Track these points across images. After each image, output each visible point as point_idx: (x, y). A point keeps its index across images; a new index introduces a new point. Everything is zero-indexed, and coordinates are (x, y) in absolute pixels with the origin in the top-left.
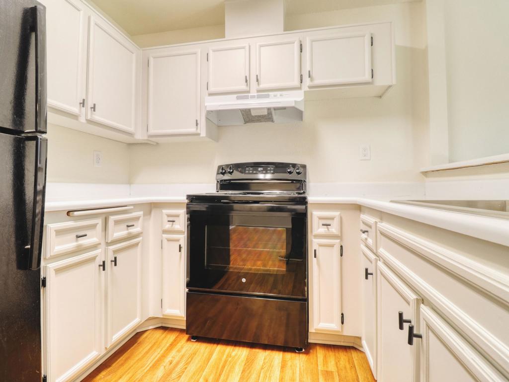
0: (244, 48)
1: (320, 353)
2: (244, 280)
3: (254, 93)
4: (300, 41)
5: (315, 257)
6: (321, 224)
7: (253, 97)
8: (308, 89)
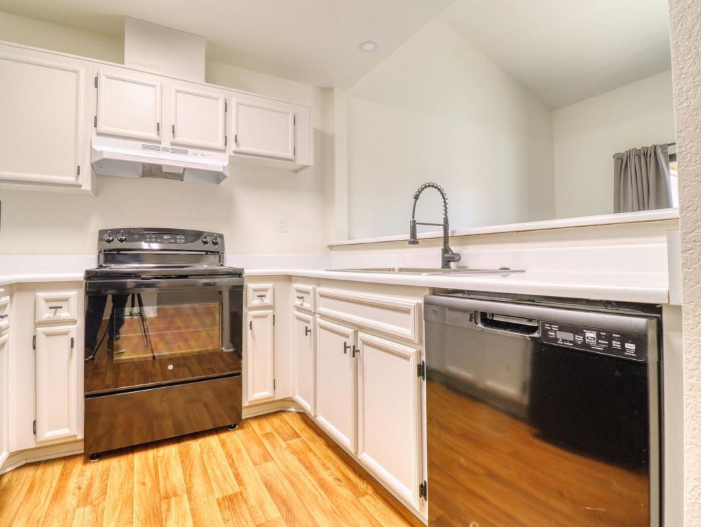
0: (154, 86)
1: (255, 425)
2: (171, 367)
3: (166, 144)
4: (225, 100)
5: (251, 329)
6: (256, 296)
7: (166, 150)
8: (232, 154)
